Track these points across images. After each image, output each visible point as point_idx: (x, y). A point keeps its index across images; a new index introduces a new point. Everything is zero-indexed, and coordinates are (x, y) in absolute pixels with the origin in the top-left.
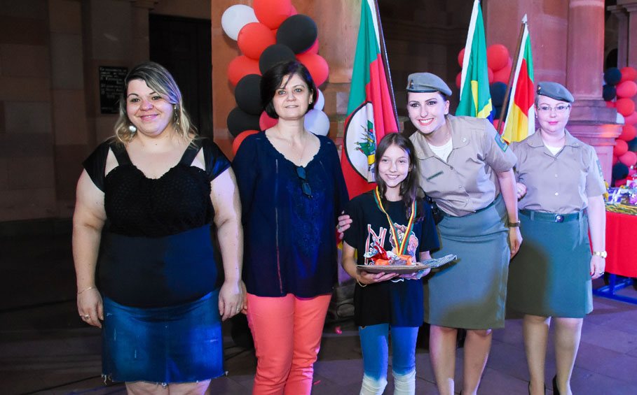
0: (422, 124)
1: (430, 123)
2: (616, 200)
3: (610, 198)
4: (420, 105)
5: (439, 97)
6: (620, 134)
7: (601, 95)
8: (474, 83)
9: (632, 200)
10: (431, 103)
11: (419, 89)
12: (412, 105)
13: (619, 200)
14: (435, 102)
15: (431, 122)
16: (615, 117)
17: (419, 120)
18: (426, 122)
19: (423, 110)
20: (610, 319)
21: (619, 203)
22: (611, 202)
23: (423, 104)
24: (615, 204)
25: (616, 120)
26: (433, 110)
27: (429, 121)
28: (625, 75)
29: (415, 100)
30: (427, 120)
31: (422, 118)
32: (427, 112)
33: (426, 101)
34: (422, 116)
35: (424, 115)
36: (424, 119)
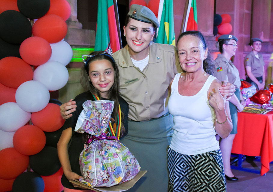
0: (134, 44)
1: (140, 45)
8: (166, 24)
10: (146, 30)
11: (140, 18)
12: (131, 29)
14: (148, 31)
17: (133, 41)
19: (139, 34)
23: (140, 30)
26: (145, 36)
27: (140, 43)
28: (224, 19)
29: (134, 25)
30: (140, 42)
31: (136, 40)
32: (141, 36)
33: (143, 29)
34: (136, 39)
35: (139, 38)
36: (137, 41)
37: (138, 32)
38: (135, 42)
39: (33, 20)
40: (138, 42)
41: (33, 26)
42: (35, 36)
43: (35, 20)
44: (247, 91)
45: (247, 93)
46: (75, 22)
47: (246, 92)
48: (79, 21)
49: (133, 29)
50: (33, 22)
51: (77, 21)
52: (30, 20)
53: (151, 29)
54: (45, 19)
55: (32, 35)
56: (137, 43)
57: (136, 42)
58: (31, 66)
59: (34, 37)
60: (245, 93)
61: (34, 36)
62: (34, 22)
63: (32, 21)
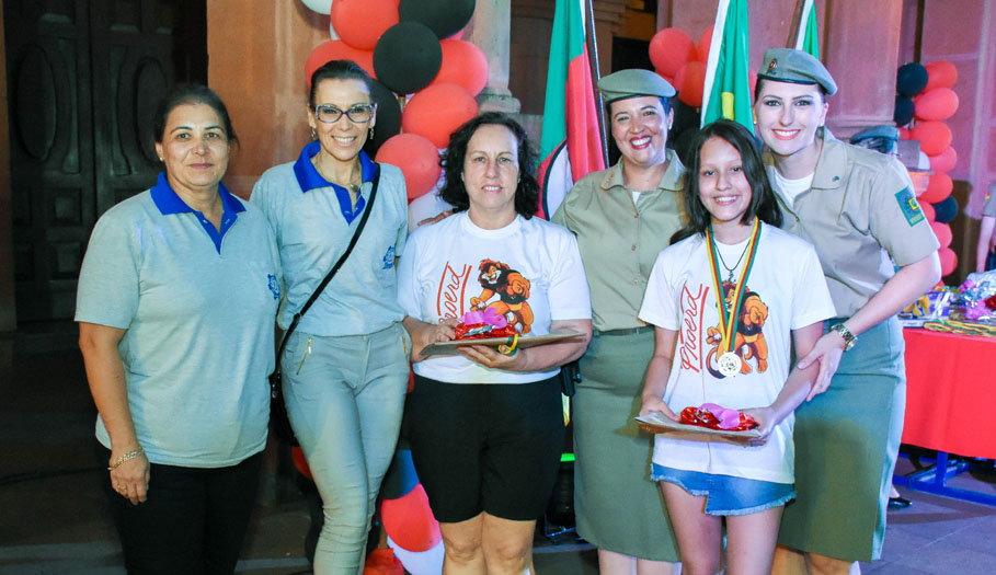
0: (778, 137)
1: (793, 137)
2: (940, 313)
3: (932, 309)
4: (781, 104)
6: (925, 190)
7: (892, 118)
8: (728, 97)
9: (970, 312)
10: (804, 102)
11: (785, 76)
12: (767, 103)
13: (945, 312)
14: (808, 103)
15: (796, 135)
16: (916, 158)
17: (774, 130)
18: (788, 134)
19: (787, 113)
20: (952, 531)
21: (947, 318)
22: (933, 316)
23: (788, 103)
24: (941, 319)
25: (917, 164)
26: (801, 114)
27: (792, 133)
28: (934, 77)
29: (773, 94)
30: (790, 131)
31: (781, 128)
32: (793, 118)
33: (794, 99)
34: (782, 124)
35: (786, 122)
36: (784, 128)
37: (784, 108)
38: (779, 133)
39: (404, 96)
40: (786, 131)
41: (404, 109)
42: (408, 133)
43: (409, 97)
44: (982, 280)
45: (982, 285)
46: (503, 97)
47: (978, 284)
48: (514, 96)
49: (772, 103)
50: (404, 101)
51: (509, 93)
52: (400, 96)
53: (817, 97)
54: (429, 93)
55: (402, 130)
56: (783, 134)
57: (782, 131)
59: (406, 135)
60: (975, 287)
61: (405, 132)
62: (407, 101)
63: (402, 98)
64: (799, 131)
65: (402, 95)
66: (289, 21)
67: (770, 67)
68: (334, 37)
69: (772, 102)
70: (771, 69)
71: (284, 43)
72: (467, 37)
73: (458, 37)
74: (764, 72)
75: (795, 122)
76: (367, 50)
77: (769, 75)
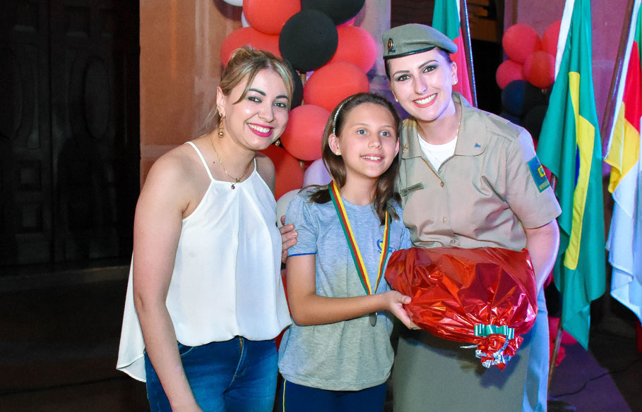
0: (420, 106)
1: (433, 101)
4: (411, 76)
5: (439, 58)
8: (574, 77)
10: (429, 69)
11: (405, 50)
12: (399, 79)
14: (435, 67)
15: (436, 97)
17: (414, 101)
18: (427, 101)
19: (418, 83)
26: (433, 79)
27: (430, 99)
29: (401, 70)
30: (428, 97)
32: (425, 85)
33: (420, 67)
34: (418, 93)
36: (421, 97)
37: (414, 79)
38: (419, 102)
39: (305, 73)
40: (424, 99)
41: (306, 85)
42: (308, 104)
43: (309, 74)
50: (305, 78)
52: (301, 73)
54: (326, 71)
55: (303, 102)
56: (423, 102)
57: (421, 99)
58: (299, 160)
59: (306, 106)
61: (305, 103)
62: (307, 78)
63: (303, 76)
64: (436, 94)
65: (304, 72)
66: (207, 16)
67: (389, 47)
68: (245, 24)
69: (402, 77)
70: (390, 49)
71: (203, 35)
72: (358, 24)
73: (351, 24)
74: (387, 54)
75: (430, 88)
76: (274, 35)
77: (391, 54)
